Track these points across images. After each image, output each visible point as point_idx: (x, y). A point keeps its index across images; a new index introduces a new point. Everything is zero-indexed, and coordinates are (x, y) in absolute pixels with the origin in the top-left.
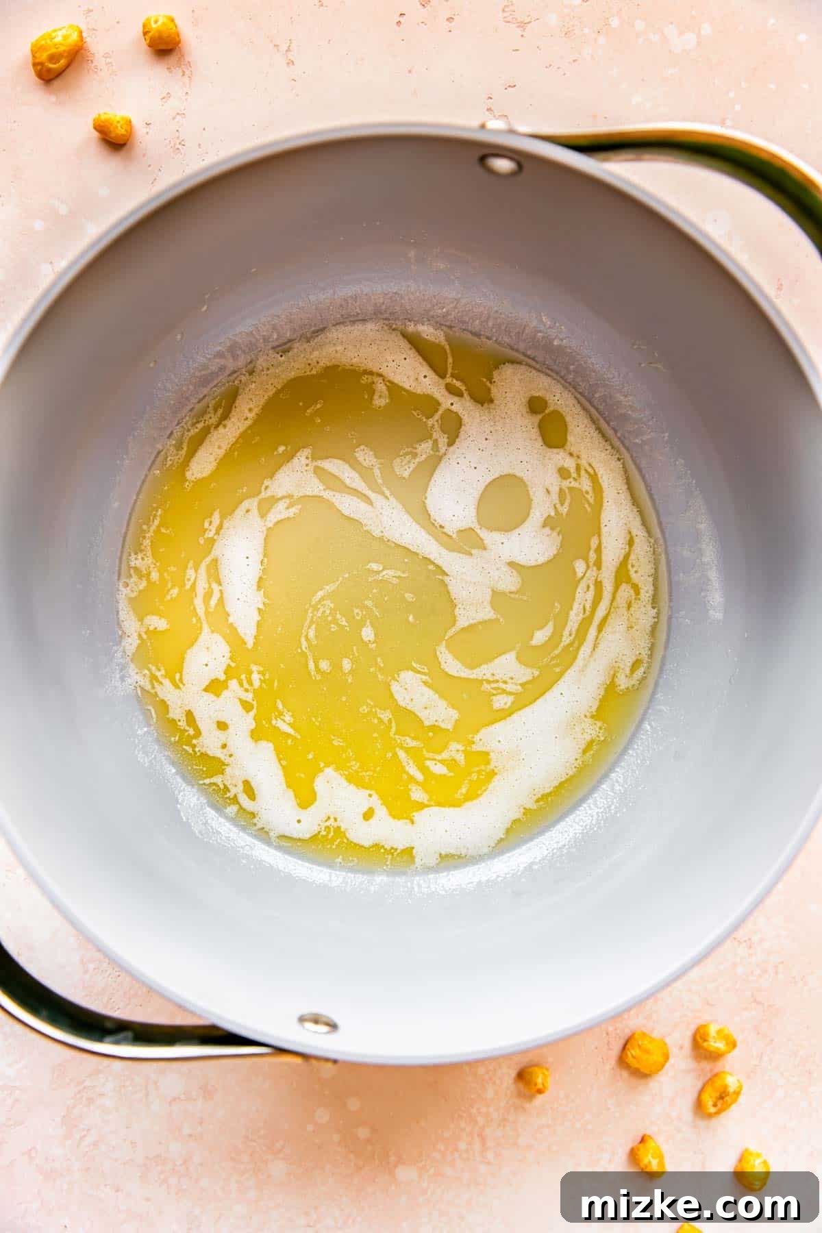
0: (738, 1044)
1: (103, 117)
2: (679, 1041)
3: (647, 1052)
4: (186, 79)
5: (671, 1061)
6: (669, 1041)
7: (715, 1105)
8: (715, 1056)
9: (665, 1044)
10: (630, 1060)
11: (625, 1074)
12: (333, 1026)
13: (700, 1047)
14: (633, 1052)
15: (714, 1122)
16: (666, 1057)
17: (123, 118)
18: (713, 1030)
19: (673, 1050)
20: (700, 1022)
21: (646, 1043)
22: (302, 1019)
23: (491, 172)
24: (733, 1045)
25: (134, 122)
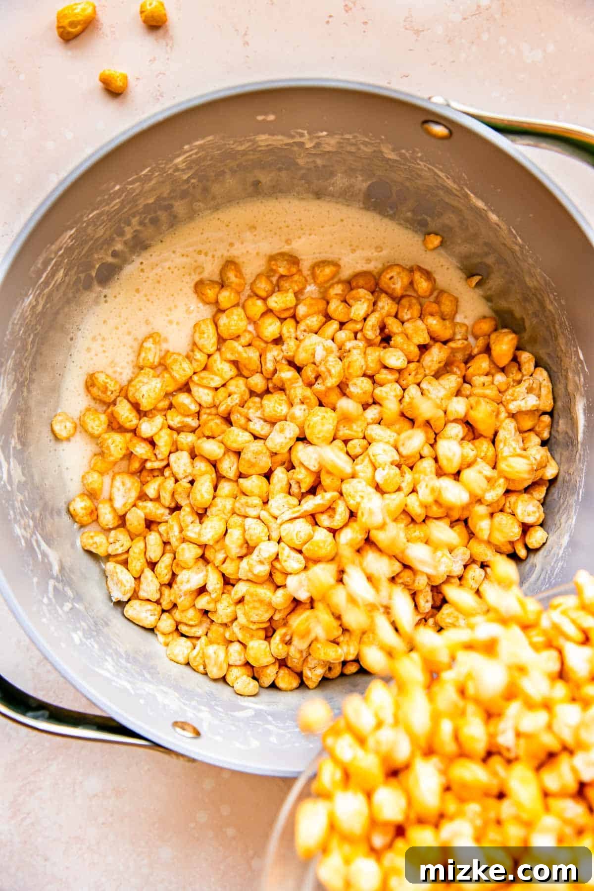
1: (107, 73)
4: (168, 49)
12: (198, 734)
17: (121, 74)
22: (176, 724)
23: (429, 133)
25: (129, 78)
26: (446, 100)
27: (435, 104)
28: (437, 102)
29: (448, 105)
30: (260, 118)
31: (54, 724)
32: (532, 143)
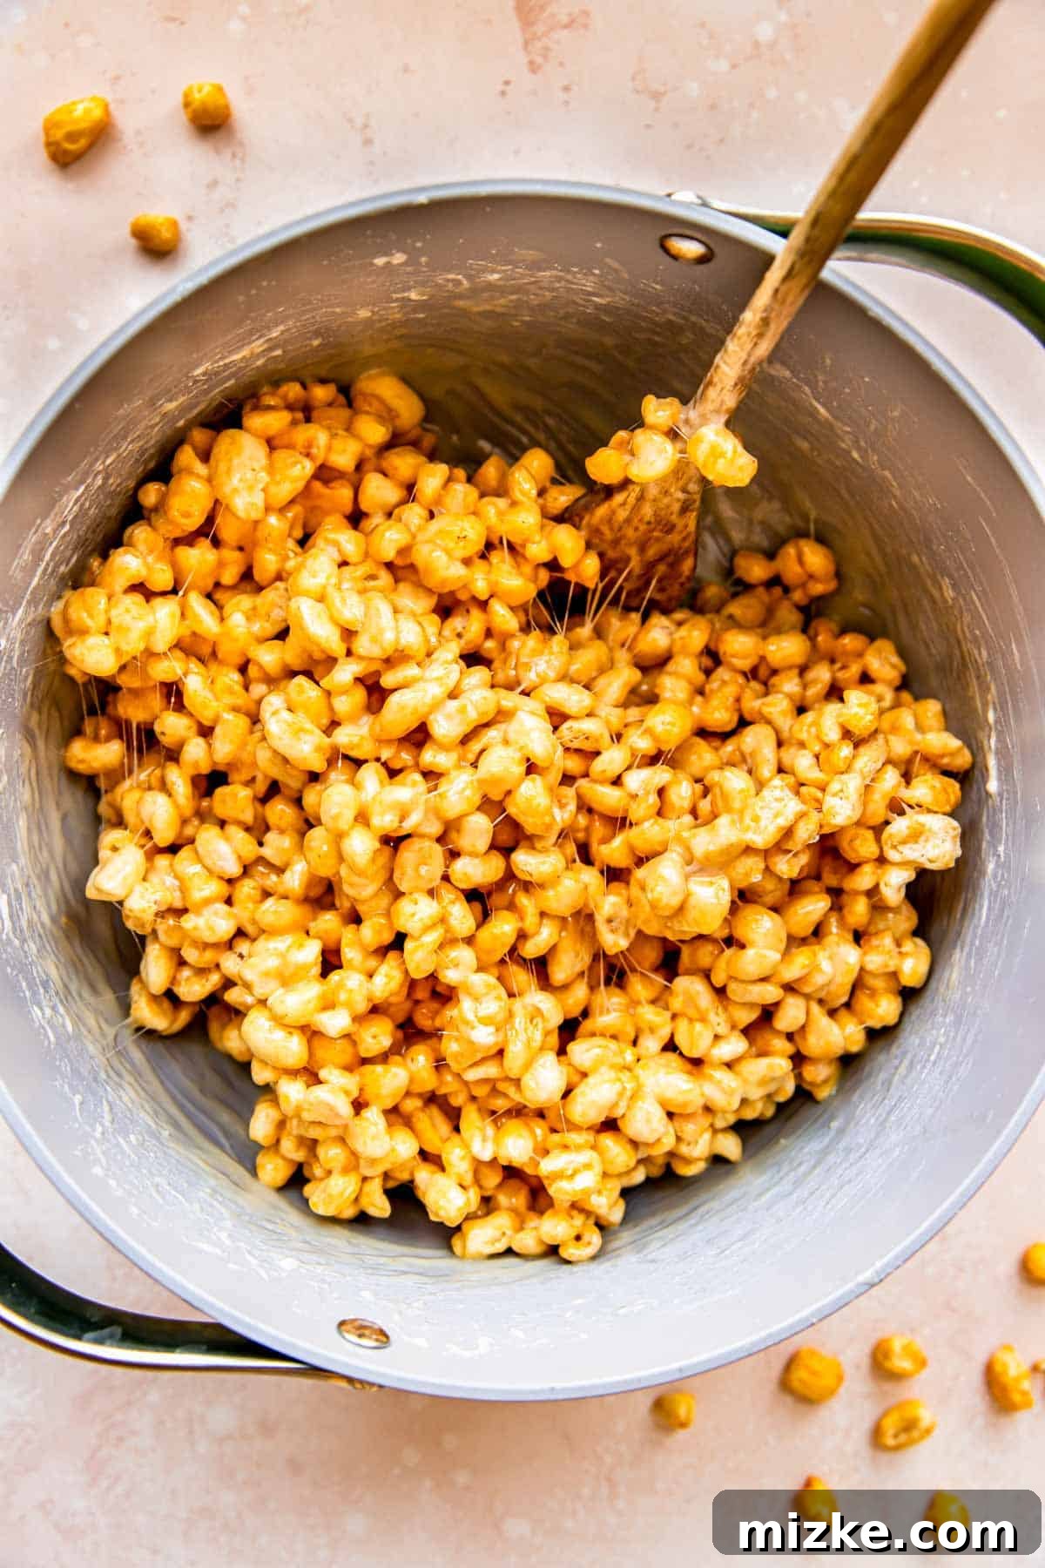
0: (929, 1362)
1: (142, 222)
2: (854, 1357)
3: (814, 1373)
4: (238, 162)
5: (846, 1384)
6: (842, 1358)
7: (896, 1436)
8: (895, 1377)
9: (839, 1365)
10: (796, 1384)
11: (789, 1400)
12: (383, 1337)
13: (880, 1366)
14: (800, 1375)
15: (900, 1457)
16: (840, 1379)
17: (167, 219)
18: (897, 1345)
19: (849, 1371)
20: (878, 1335)
21: (815, 1364)
22: (342, 1326)
23: (672, 255)
24: (922, 1363)
25: (181, 225)
26: (699, 197)
27: (681, 204)
28: (683, 201)
29: (705, 204)
30: (380, 261)
31: (133, 1349)
32: (853, 254)
